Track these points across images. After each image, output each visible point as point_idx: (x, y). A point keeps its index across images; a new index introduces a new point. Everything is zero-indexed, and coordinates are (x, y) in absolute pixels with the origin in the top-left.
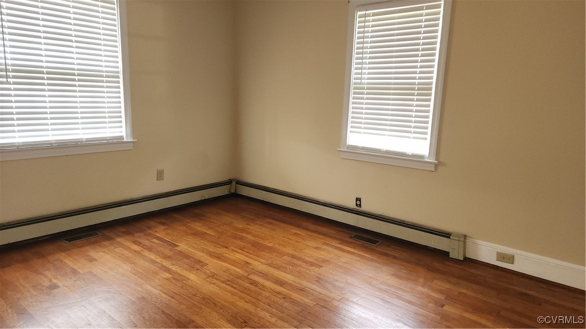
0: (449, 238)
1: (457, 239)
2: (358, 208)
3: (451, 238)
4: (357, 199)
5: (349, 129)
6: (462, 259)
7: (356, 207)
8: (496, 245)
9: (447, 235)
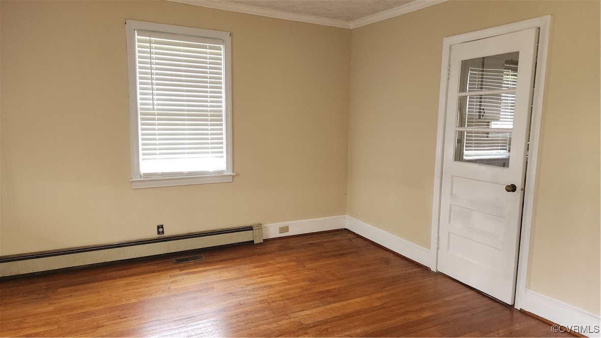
0: (252, 229)
1: (258, 228)
2: (163, 235)
3: (254, 229)
4: (158, 227)
5: (141, 157)
6: (262, 242)
7: (159, 236)
8: (277, 223)
9: (250, 228)
